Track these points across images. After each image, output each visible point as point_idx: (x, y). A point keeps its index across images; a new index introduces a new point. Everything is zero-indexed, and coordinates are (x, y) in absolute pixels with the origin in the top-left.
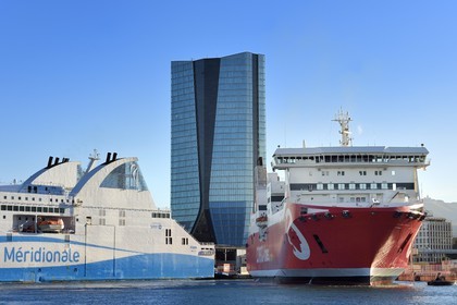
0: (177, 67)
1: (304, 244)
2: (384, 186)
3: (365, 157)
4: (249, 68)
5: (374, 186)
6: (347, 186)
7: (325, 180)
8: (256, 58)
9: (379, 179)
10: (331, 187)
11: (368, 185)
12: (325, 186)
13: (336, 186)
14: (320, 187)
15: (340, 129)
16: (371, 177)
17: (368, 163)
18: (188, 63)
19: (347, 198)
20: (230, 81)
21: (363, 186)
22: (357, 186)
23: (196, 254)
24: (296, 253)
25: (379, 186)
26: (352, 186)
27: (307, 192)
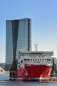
0: (8, 22)
1: (27, 73)
2: (44, 60)
3: (40, 53)
4: (27, 23)
5: (42, 60)
6: (36, 60)
7: (31, 58)
8: (29, 20)
9: (43, 58)
10: (33, 60)
11: (41, 60)
12: (31, 60)
13: (34, 60)
14: (30, 60)
15: (35, 47)
16: (41, 58)
17: (40, 55)
18: (10, 21)
19: (36, 62)
20: (22, 26)
21: (40, 60)
22: (38, 60)
23: (5, 74)
24: (25, 74)
25: (43, 60)
26: (37, 60)
27: (27, 61)
